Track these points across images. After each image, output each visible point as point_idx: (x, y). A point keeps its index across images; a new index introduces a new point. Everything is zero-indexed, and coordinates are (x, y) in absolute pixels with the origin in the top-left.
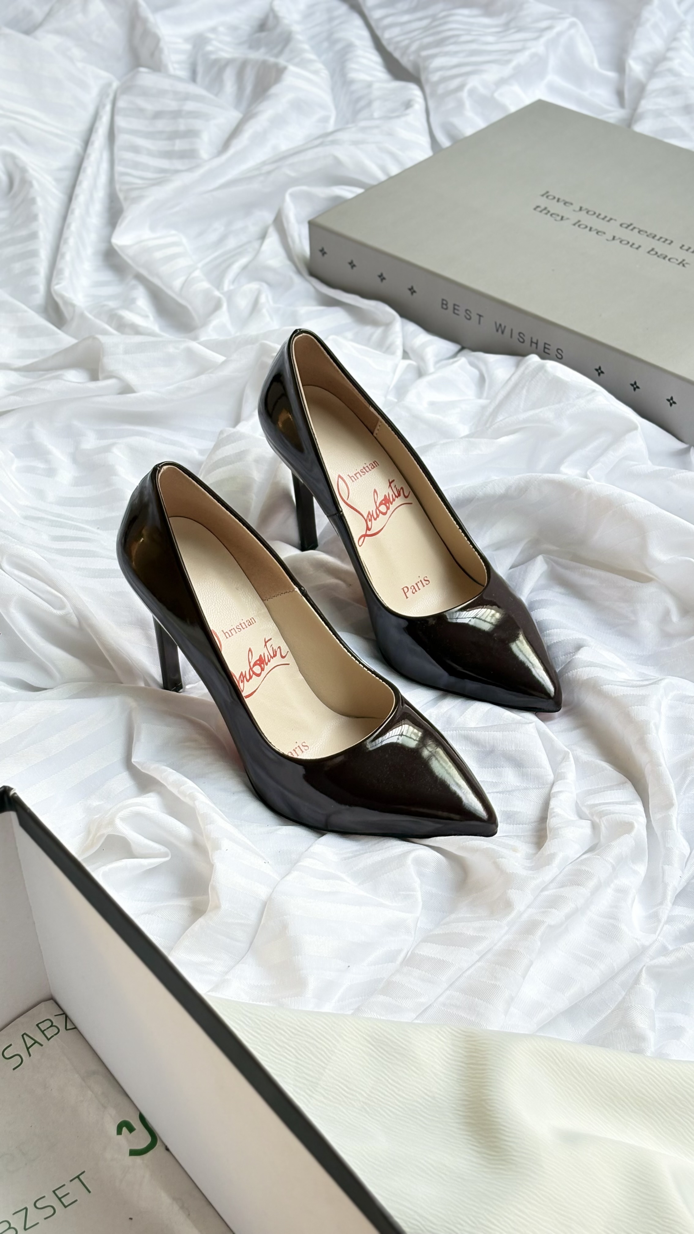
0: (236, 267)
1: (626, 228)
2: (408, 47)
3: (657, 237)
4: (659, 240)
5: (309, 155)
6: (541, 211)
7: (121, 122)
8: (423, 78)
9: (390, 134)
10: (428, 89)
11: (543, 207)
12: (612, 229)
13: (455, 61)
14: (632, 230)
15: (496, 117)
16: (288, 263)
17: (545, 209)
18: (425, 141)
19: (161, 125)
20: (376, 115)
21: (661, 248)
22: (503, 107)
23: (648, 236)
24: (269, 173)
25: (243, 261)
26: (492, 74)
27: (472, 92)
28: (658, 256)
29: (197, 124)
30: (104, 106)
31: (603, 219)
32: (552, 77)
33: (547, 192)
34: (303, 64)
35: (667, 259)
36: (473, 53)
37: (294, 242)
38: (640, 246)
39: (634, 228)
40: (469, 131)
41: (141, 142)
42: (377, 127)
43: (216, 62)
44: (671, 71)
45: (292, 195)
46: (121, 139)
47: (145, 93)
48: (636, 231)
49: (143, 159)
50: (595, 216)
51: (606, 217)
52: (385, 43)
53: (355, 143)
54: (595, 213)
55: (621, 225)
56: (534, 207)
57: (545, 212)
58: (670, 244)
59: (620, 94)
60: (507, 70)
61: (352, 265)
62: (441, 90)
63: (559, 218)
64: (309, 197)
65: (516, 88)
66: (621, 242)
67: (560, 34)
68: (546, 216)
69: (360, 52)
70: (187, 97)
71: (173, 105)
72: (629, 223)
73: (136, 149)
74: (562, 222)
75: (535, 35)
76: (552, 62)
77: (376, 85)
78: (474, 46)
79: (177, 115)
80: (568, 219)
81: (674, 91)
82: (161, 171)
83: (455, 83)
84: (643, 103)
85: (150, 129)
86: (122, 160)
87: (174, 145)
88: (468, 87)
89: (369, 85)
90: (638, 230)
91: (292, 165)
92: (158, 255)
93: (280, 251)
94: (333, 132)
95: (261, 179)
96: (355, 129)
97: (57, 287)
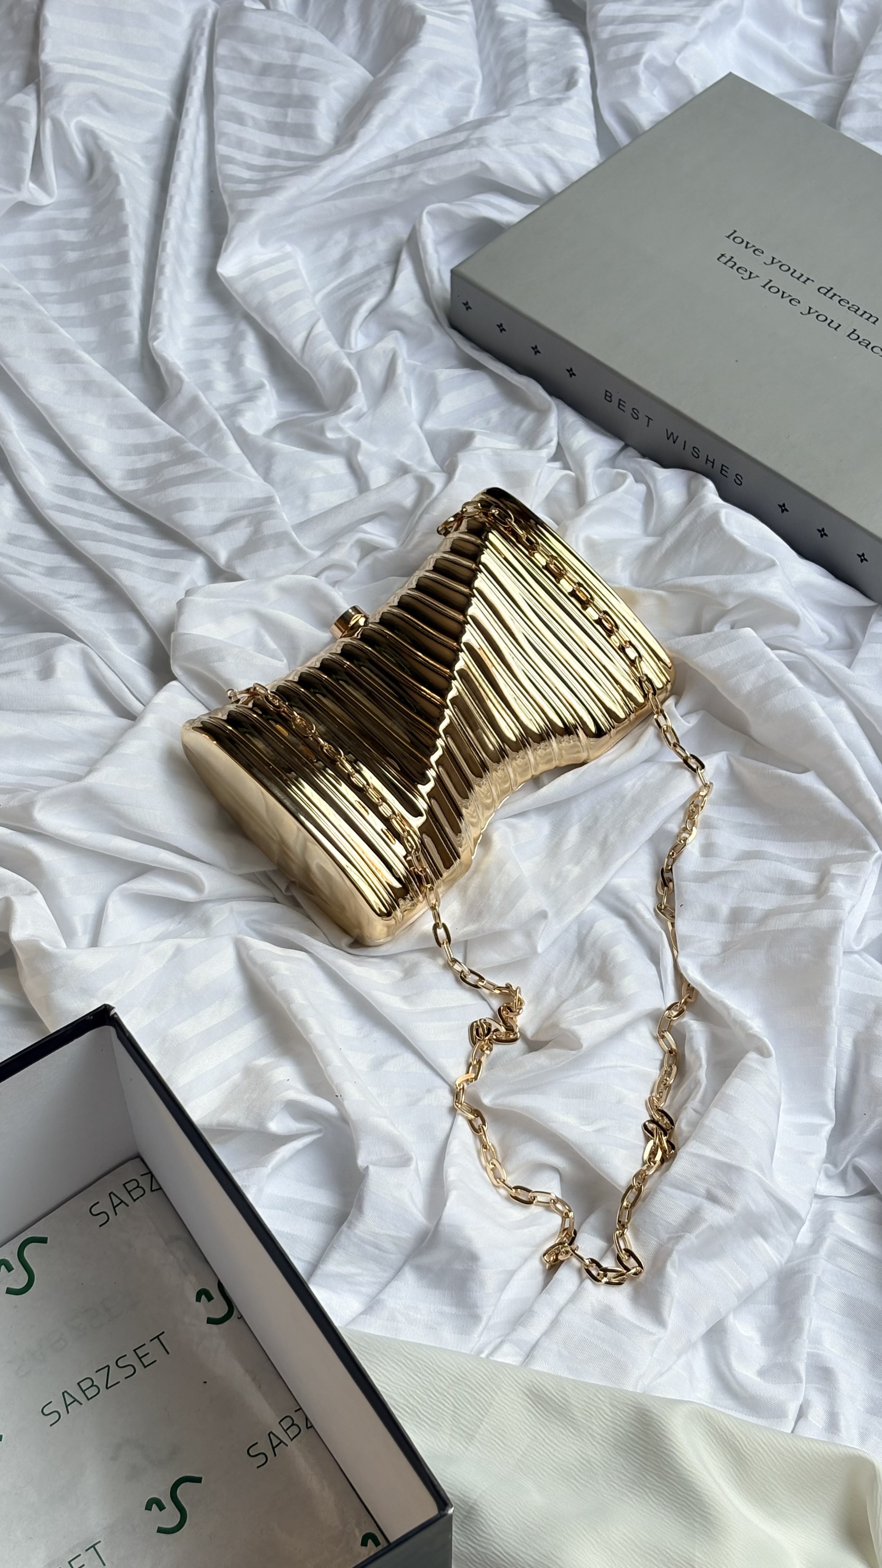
0: (364, 310)
1: (825, 294)
3: (860, 312)
4: (861, 316)
5: (452, 159)
7: (222, 77)
8: (589, 27)
9: (549, 129)
10: (594, 46)
11: (729, 258)
12: (808, 296)
13: (628, 10)
14: (831, 298)
15: (680, 97)
16: (425, 307)
17: (731, 259)
19: (270, 84)
20: (532, 92)
21: (865, 330)
22: (684, 79)
23: (849, 308)
24: (403, 179)
25: (372, 301)
26: (673, 37)
27: (649, 64)
28: (860, 342)
29: (315, 89)
33: (734, 232)
35: (870, 347)
38: (840, 325)
39: (835, 295)
40: (648, 120)
41: (246, 107)
42: (534, 118)
45: (429, 213)
46: (224, 101)
47: (250, 39)
49: (250, 134)
50: (788, 274)
51: (802, 275)
53: (508, 143)
54: (789, 269)
55: (819, 290)
56: (718, 254)
57: (731, 264)
58: (874, 323)
59: (826, 47)
60: (696, 29)
61: (501, 328)
62: (611, 57)
63: (747, 275)
64: (449, 216)
65: (702, 46)
66: (817, 317)
68: (731, 270)
70: (300, 48)
71: (284, 57)
72: (829, 289)
73: (239, 118)
74: (750, 280)
76: (747, 4)
77: (532, 32)
79: (289, 72)
80: (757, 276)
82: (271, 153)
83: (629, 49)
84: (854, 88)
85: (257, 89)
86: (223, 134)
87: (286, 116)
88: (644, 58)
89: (523, 33)
90: (839, 299)
91: (431, 171)
92: (273, 296)
93: (415, 288)
94: (480, 124)
95: (394, 186)
96: (505, 121)
97: (155, 344)
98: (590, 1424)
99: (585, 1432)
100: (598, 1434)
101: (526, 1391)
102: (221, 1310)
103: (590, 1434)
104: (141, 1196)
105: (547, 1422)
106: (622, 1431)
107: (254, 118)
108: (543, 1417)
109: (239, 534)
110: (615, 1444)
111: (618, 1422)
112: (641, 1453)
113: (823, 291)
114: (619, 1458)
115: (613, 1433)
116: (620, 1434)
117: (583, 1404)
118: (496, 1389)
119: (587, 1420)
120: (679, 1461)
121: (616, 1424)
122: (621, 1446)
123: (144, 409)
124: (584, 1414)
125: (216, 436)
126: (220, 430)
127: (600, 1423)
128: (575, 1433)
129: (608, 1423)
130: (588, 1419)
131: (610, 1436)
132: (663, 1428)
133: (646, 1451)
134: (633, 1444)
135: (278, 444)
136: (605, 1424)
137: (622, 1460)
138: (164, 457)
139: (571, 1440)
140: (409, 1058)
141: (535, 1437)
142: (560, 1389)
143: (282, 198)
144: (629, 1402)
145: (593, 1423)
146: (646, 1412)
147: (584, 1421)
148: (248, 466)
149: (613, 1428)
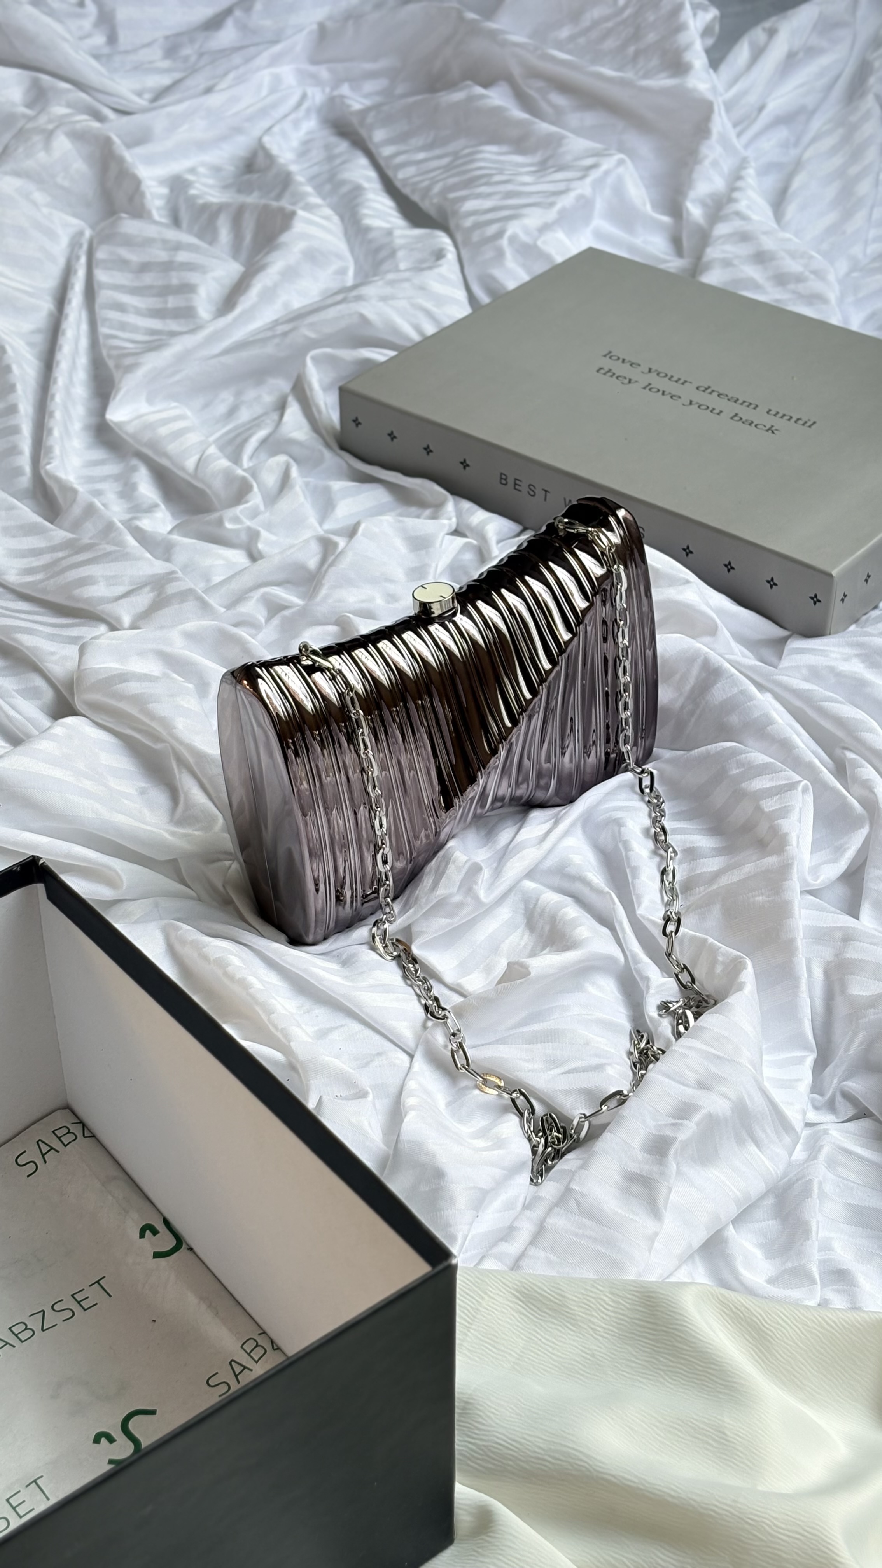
0: (254, 442)
1: (704, 391)
2: (428, 189)
3: (740, 401)
4: (742, 404)
5: (331, 313)
6: (605, 374)
7: (101, 276)
8: (452, 224)
9: (422, 288)
10: (459, 237)
11: (606, 369)
12: (688, 392)
13: (488, 204)
14: (711, 393)
15: (540, 268)
16: (315, 435)
17: (610, 370)
18: (461, 295)
19: (149, 279)
20: (402, 266)
21: (746, 413)
22: (547, 257)
23: (729, 400)
24: (285, 334)
25: (262, 433)
26: (533, 219)
27: (513, 239)
28: (743, 423)
29: (193, 278)
30: (78, 258)
31: (676, 381)
32: (599, 222)
33: (610, 352)
34: (309, 208)
35: (753, 425)
36: (509, 195)
37: (319, 412)
38: (721, 412)
39: (713, 391)
40: (511, 285)
41: (126, 299)
42: (407, 280)
43: (205, 207)
44: (738, 214)
45: (314, 358)
46: (104, 296)
47: (129, 242)
48: (715, 394)
49: (131, 319)
50: (666, 379)
51: (679, 379)
52: (398, 184)
53: (384, 299)
54: (666, 375)
55: (698, 388)
56: (597, 368)
57: (610, 374)
58: (755, 408)
59: (677, 243)
60: (552, 214)
61: (392, 436)
62: (476, 237)
63: (626, 381)
64: (332, 360)
65: (560, 235)
66: (699, 407)
67: (607, 173)
68: (610, 378)
69: (371, 196)
70: (178, 247)
71: (162, 255)
72: (707, 387)
73: (121, 308)
74: (630, 385)
75: (578, 174)
76: (599, 205)
77: (397, 233)
78: (509, 187)
79: (168, 267)
80: (636, 382)
81: (744, 237)
82: (153, 332)
83: (492, 229)
84: (709, 250)
85: (136, 284)
86: (105, 320)
87: (166, 302)
88: (508, 233)
89: (389, 233)
90: (717, 394)
91: (311, 325)
92: (163, 431)
93: (304, 422)
94: (355, 287)
95: (277, 340)
96: (380, 283)
97: (48, 467)
98: (590, 1318)
99: (586, 1327)
100: (601, 1327)
101: (515, 1293)
102: (168, 1242)
103: (592, 1329)
104: (73, 1141)
105: (540, 1321)
106: (626, 1319)
107: (136, 308)
108: (537, 1318)
109: (144, 599)
110: (620, 1335)
111: (621, 1311)
112: (651, 1337)
113: (703, 389)
114: (627, 1346)
115: (616, 1323)
116: (625, 1323)
117: (579, 1296)
118: (483, 1295)
119: (586, 1314)
120: (693, 1333)
121: (620, 1314)
122: (627, 1334)
123: (39, 520)
124: (582, 1307)
125: (113, 535)
126: (118, 528)
127: (602, 1314)
128: (574, 1329)
129: (609, 1313)
130: (587, 1312)
131: (614, 1326)
132: (673, 1305)
133: (655, 1332)
134: (639, 1329)
135: (176, 537)
136: (606, 1315)
137: (630, 1348)
138: (61, 554)
139: (570, 1336)
140: (356, 1026)
141: (531, 1339)
142: (552, 1284)
143: (167, 355)
144: (632, 1288)
145: (593, 1316)
146: (651, 1294)
147: (584, 1315)
148: (148, 555)
149: (616, 1318)
